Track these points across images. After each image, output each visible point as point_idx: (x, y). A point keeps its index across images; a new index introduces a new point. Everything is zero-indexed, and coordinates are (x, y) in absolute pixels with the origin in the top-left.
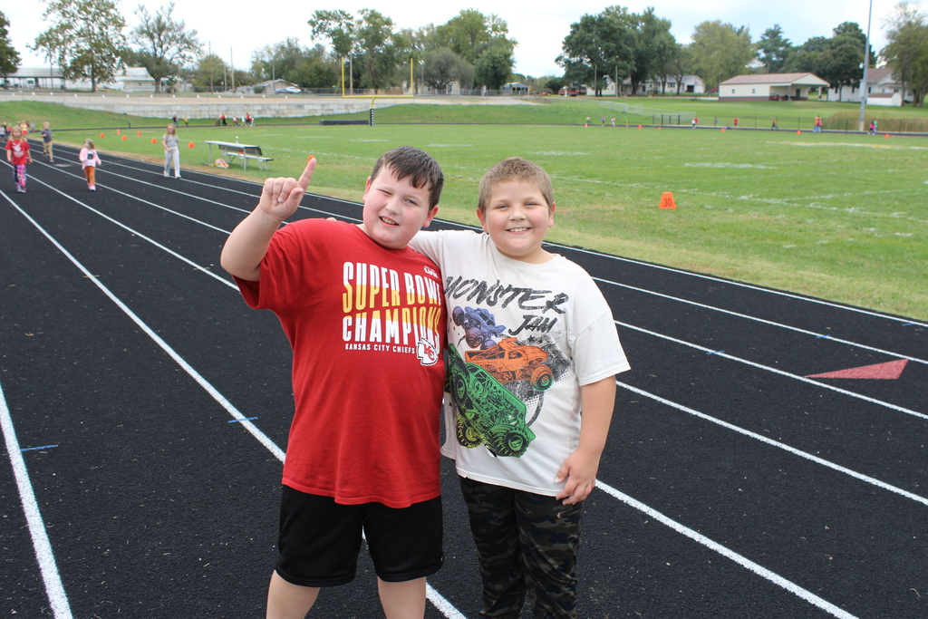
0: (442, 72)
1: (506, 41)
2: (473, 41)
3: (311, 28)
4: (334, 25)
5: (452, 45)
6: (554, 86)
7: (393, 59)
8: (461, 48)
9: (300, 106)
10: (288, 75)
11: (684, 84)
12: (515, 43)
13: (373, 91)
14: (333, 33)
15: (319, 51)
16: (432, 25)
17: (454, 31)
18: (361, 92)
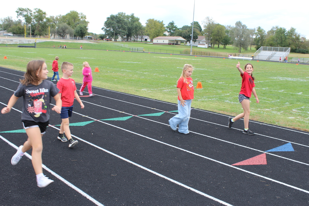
0: (63, 31)
1: (86, 22)
2: (74, 21)
3: (17, 14)
4: (25, 13)
5: (67, 22)
6: (102, 37)
7: (46, 26)
8: (70, 23)
9: (12, 40)
10: (8, 29)
11: (144, 38)
12: (89, 22)
13: (39, 36)
14: (25, 16)
15: (20, 22)
16: (61, 15)
17: (68, 17)
18: (34, 37)
